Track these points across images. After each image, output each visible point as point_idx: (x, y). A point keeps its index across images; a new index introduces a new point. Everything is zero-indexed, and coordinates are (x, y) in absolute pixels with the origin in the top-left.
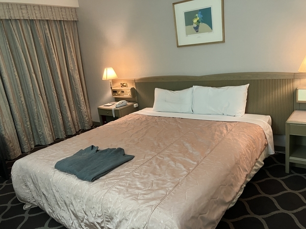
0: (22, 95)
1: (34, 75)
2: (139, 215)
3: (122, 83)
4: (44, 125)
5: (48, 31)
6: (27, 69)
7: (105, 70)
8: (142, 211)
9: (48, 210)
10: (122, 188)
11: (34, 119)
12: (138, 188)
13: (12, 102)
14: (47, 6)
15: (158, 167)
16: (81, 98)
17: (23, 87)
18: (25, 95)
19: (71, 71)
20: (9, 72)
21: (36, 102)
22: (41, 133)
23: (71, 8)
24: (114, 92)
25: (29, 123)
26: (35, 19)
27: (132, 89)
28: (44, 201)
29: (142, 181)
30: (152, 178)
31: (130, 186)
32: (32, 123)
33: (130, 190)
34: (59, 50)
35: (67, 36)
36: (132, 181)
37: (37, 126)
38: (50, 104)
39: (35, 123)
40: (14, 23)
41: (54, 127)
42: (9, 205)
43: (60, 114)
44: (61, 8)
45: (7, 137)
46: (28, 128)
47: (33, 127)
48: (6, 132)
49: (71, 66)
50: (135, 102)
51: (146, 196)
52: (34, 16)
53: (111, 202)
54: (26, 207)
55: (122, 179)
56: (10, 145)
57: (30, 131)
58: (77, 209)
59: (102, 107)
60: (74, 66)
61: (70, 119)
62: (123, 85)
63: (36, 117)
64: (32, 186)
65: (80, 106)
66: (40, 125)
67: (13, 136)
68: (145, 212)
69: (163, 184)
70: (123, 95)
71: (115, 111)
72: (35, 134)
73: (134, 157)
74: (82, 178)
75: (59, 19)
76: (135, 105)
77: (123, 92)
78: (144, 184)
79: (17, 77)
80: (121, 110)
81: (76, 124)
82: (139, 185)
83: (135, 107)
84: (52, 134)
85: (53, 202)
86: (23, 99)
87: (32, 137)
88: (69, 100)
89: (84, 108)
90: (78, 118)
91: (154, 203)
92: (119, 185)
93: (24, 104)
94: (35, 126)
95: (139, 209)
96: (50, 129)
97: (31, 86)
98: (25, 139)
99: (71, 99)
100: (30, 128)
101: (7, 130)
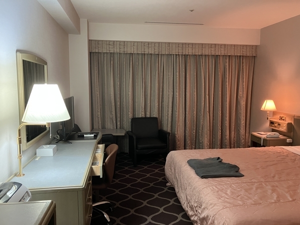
0: (195, 110)
1: (207, 97)
2: (214, 208)
3: (282, 116)
4: (205, 136)
5: (227, 64)
6: (204, 91)
7: (266, 101)
8: (217, 206)
9: (176, 190)
10: (216, 189)
11: (199, 129)
12: (226, 194)
13: (187, 113)
14: (231, 45)
15: (254, 189)
16: (242, 122)
17: (198, 104)
18: (198, 110)
19: (239, 98)
20: (191, 92)
21: (204, 116)
22: (201, 141)
23: (253, 46)
24: (272, 123)
25: (194, 131)
26: (220, 54)
27: (289, 125)
28: (176, 183)
29: (233, 191)
30: (242, 193)
31: (222, 190)
32: (197, 132)
33: (219, 192)
34: (233, 79)
35: (243, 69)
36: (226, 188)
37: (200, 135)
38: (214, 121)
39: (199, 132)
40: (204, 57)
41: (213, 140)
42: (161, 179)
43: (220, 131)
44: (243, 46)
45: (177, 136)
46: (193, 135)
47: (197, 135)
48: (178, 133)
49: (240, 93)
50: (289, 137)
51: (226, 199)
52: (220, 53)
53: (204, 194)
54: (168, 184)
55: (221, 184)
56: (178, 143)
57: (194, 137)
58: (188, 193)
59: (255, 134)
60: (243, 93)
61: (228, 137)
62: (281, 119)
63: (201, 128)
64: (173, 170)
65: (240, 129)
66: (202, 135)
67: (182, 137)
68: (218, 207)
69: (246, 199)
70: (279, 128)
71: (264, 140)
72: (197, 141)
73: (244, 176)
74: (197, 174)
75: (239, 55)
76: (288, 140)
77: (279, 125)
78: (232, 193)
79: (195, 96)
80: (270, 140)
81: (233, 143)
82: (229, 192)
83: (288, 142)
84: (210, 144)
85: (179, 185)
86: (195, 112)
87: (194, 142)
88: (232, 121)
89: (242, 131)
90: (235, 139)
91: (228, 205)
92: (216, 187)
93: (195, 117)
94: (199, 135)
95: (216, 204)
96: (209, 140)
97: (203, 104)
98: (189, 142)
99: (234, 121)
100: (194, 135)
101: (179, 132)
